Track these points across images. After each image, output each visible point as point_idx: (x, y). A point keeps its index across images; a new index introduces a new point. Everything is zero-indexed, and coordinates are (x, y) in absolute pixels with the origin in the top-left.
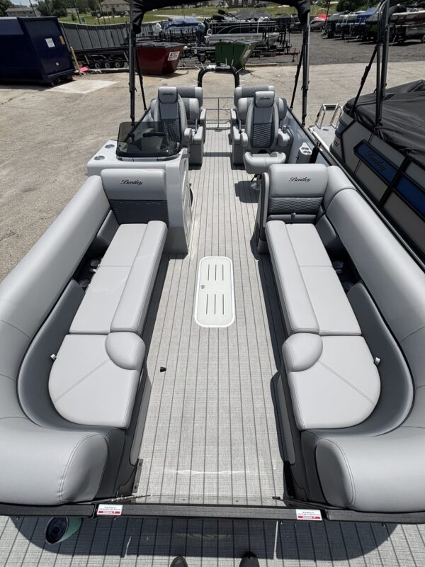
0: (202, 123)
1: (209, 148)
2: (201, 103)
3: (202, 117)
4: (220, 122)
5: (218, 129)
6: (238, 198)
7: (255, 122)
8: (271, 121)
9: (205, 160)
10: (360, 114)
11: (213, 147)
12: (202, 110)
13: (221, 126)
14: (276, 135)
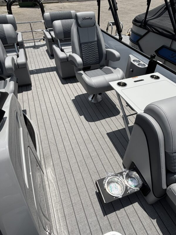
0: (21, 45)
1: (33, 65)
2: (15, 28)
3: (20, 39)
4: (35, 41)
5: (35, 47)
6: (82, 117)
7: (82, 42)
8: (96, 39)
9: (33, 78)
10: (151, 26)
11: (37, 63)
12: (17, 34)
13: (37, 44)
14: (104, 52)
